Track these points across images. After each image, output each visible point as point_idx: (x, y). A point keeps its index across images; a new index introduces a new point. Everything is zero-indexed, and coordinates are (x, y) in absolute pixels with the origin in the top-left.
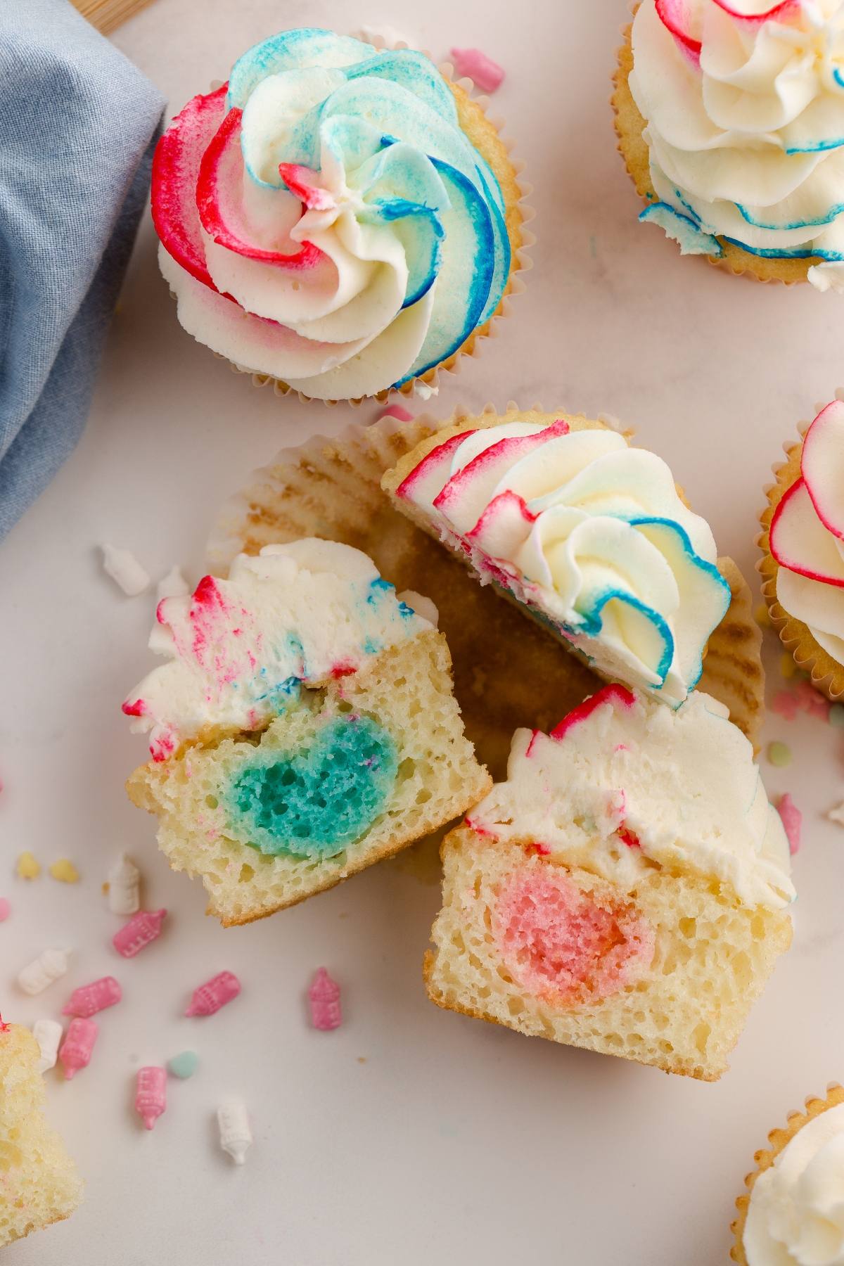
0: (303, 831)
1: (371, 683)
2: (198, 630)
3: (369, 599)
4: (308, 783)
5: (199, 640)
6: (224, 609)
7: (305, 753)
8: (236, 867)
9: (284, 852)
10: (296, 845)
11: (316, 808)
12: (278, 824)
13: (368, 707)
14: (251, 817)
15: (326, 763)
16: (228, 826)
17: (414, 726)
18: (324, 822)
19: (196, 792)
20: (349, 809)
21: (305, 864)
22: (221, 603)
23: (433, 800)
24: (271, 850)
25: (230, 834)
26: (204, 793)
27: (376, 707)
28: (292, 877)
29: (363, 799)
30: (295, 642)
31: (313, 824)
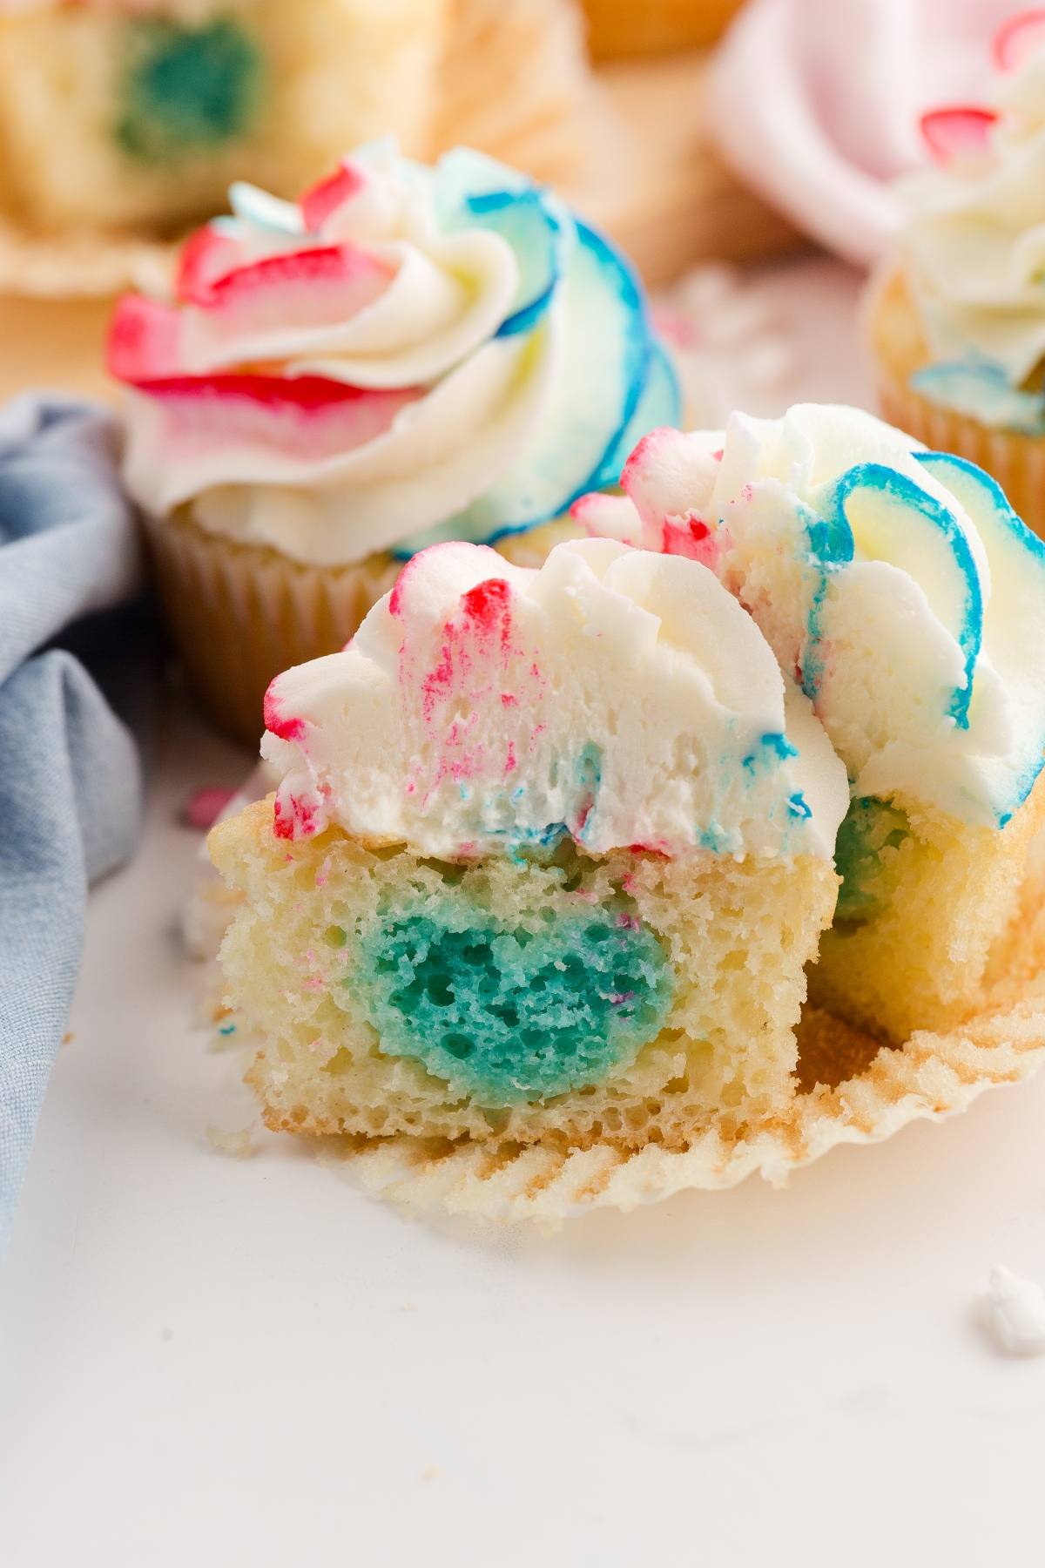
0: (459, 1046)
1: (683, 894)
2: (447, 656)
3: (748, 761)
4: (504, 985)
5: (442, 675)
6: (505, 647)
7: (523, 938)
8: (329, 1049)
9: (414, 1062)
10: (438, 1062)
11: (498, 1024)
12: (425, 1014)
13: (660, 923)
14: (388, 984)
15: (549, 972)
16: (346, 983)
17: (719, 987)
18: (501, 1049)
19: (318, 911)
20: (550, 1053)
21: (437, 1098)
22: (505, 635)
23: (685, 1100)
24: (396, 1050)
25: (342, 1000)
26: (329, 918)
27: (673, 929)
28: (410, 1108)
29: (581, 1050)
30: (591, 761)
31: (479, 1043)
